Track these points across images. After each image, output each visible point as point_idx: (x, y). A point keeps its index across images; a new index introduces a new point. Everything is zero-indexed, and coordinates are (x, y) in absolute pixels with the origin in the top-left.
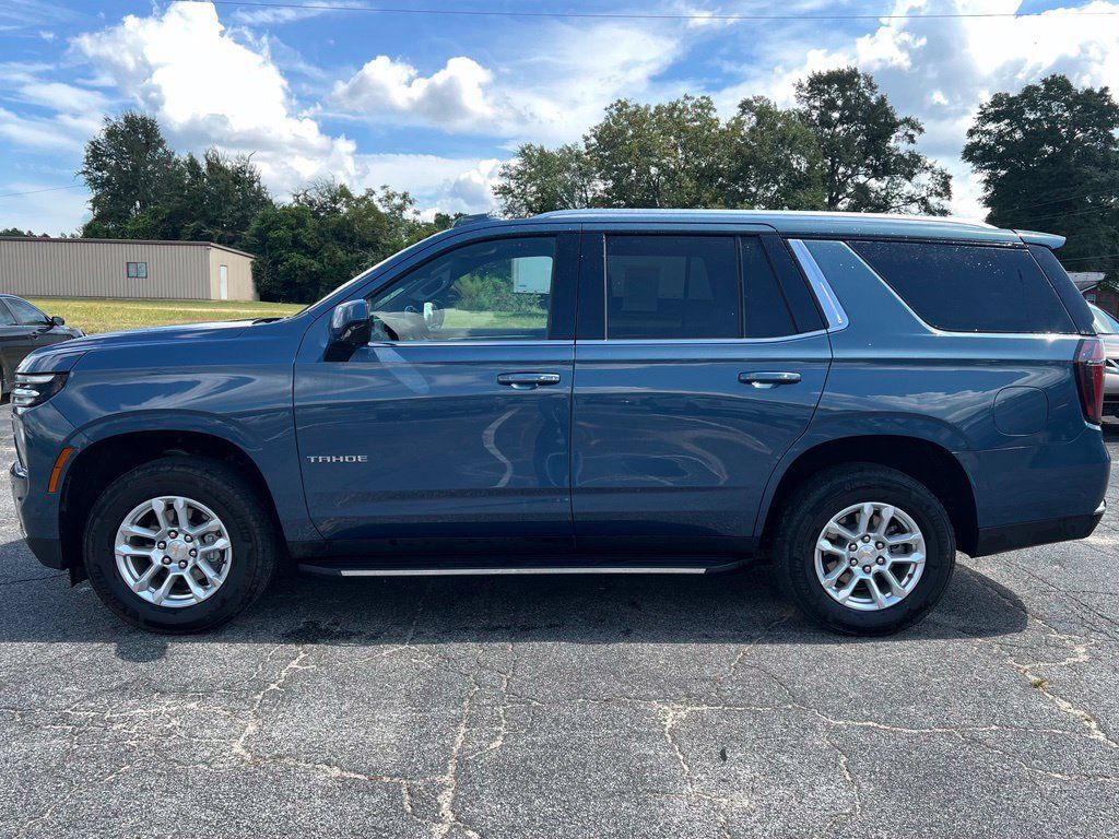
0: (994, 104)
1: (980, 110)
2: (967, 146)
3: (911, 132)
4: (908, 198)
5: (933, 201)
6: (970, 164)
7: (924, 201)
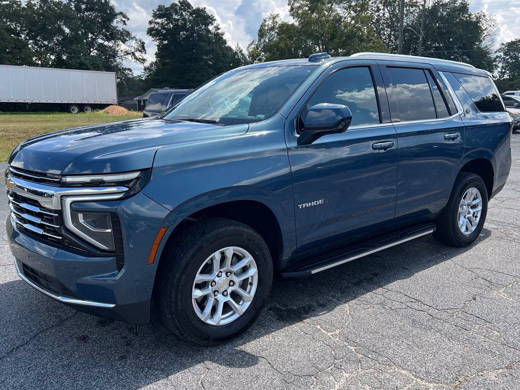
0: (159, 10)
1: (153, 12)
2: (149, 29)
3: (124, 19)
4: (126, 52)
5: (138, 54)
6: (151, 37)
7: (133, 54)
